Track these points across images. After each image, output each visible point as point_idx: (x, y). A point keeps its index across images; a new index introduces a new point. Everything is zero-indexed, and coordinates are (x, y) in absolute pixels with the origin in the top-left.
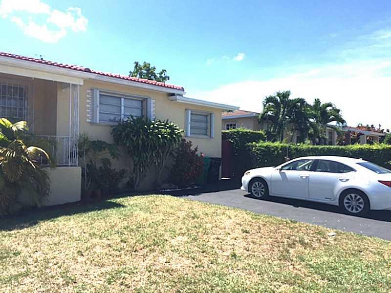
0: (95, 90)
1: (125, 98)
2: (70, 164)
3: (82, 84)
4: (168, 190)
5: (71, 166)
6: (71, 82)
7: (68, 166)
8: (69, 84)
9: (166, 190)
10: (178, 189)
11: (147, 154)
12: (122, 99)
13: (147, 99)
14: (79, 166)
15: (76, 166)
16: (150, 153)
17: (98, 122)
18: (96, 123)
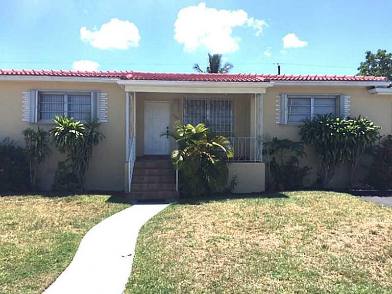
0: (283, 95)
1: (315, 98)
2: (255, 160)
3: (264, 92)
4: (360, 190)
5: (257, 162)
6: (256, 92)
7: (254, 162)
8: (254, 94)
9: (357, 190)
10: (374, 190)
11: (333, 152)
12: (312, 100)
13: (340, 96)
14: (263, 162)
15: (260, 162)
16: (337, 151)
17: (286, 123)
18: (285, 124)
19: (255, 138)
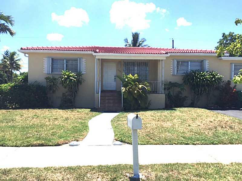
0: (174, 60)
1: (191, 62)
2: (160, 93)
3: (165, 59)
8: (160, 60)
13: (203, 61)
15: (163, 94)
18: (175, 75)
19: (160, 82)
